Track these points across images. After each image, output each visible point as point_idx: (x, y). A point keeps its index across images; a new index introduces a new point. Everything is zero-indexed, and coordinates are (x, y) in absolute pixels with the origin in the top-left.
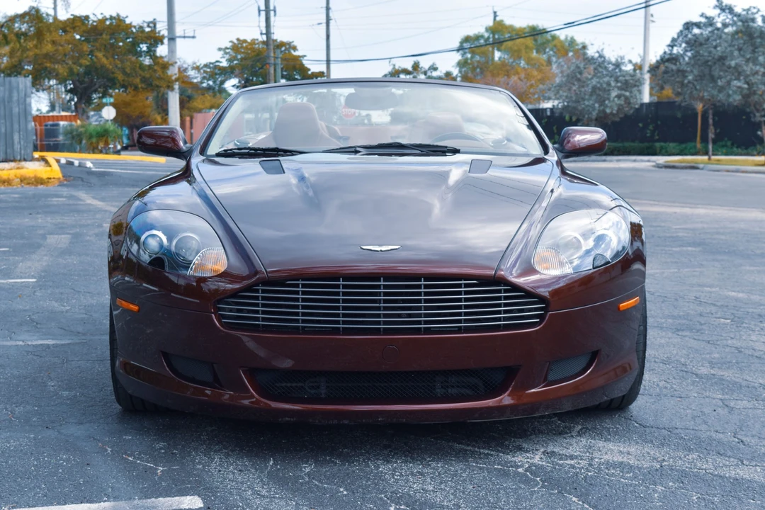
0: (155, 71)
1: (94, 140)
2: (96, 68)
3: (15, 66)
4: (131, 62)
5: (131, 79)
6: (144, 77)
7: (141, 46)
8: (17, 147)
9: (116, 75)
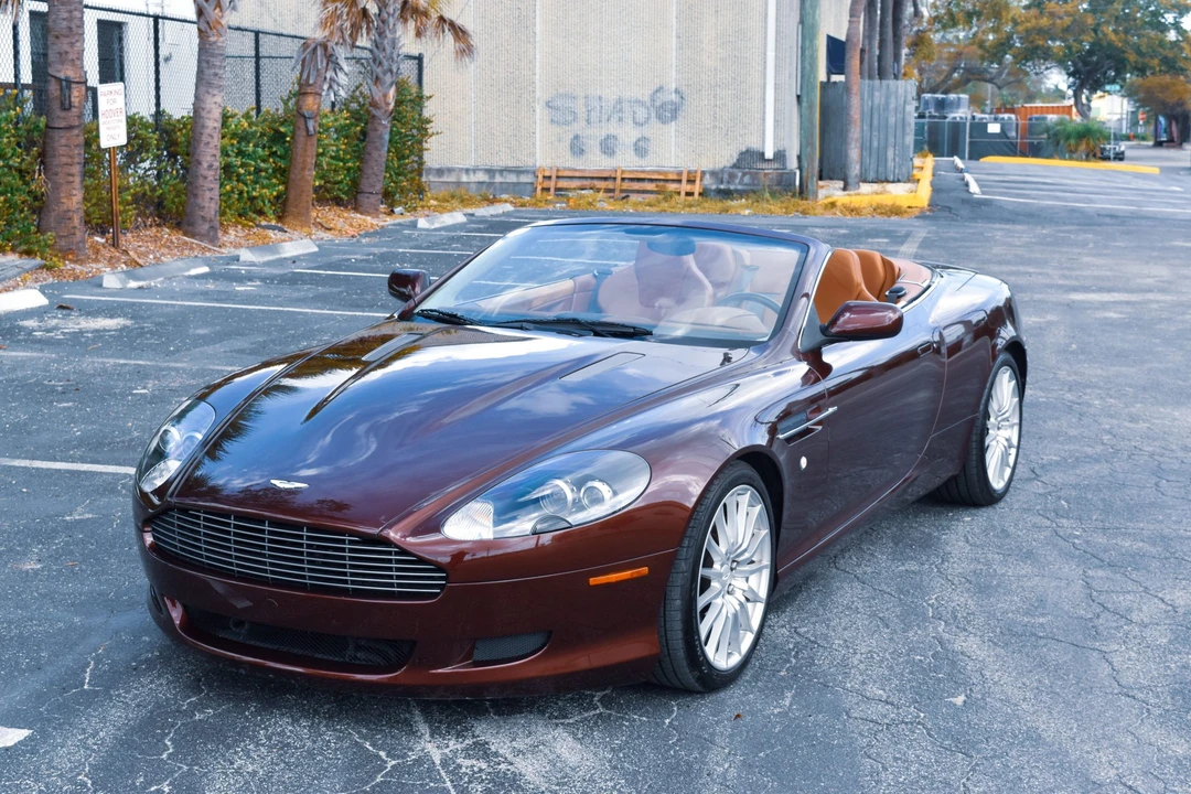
0: (1182, 49)
1: (1072, 142)
2: (1101, 45)
3: (1003, 44)
4: (1150, 38)
5: (1146, 61)
6: (1166, 57)
7: (1166, 16)
8: (890, 164)
9: (1126, 55)
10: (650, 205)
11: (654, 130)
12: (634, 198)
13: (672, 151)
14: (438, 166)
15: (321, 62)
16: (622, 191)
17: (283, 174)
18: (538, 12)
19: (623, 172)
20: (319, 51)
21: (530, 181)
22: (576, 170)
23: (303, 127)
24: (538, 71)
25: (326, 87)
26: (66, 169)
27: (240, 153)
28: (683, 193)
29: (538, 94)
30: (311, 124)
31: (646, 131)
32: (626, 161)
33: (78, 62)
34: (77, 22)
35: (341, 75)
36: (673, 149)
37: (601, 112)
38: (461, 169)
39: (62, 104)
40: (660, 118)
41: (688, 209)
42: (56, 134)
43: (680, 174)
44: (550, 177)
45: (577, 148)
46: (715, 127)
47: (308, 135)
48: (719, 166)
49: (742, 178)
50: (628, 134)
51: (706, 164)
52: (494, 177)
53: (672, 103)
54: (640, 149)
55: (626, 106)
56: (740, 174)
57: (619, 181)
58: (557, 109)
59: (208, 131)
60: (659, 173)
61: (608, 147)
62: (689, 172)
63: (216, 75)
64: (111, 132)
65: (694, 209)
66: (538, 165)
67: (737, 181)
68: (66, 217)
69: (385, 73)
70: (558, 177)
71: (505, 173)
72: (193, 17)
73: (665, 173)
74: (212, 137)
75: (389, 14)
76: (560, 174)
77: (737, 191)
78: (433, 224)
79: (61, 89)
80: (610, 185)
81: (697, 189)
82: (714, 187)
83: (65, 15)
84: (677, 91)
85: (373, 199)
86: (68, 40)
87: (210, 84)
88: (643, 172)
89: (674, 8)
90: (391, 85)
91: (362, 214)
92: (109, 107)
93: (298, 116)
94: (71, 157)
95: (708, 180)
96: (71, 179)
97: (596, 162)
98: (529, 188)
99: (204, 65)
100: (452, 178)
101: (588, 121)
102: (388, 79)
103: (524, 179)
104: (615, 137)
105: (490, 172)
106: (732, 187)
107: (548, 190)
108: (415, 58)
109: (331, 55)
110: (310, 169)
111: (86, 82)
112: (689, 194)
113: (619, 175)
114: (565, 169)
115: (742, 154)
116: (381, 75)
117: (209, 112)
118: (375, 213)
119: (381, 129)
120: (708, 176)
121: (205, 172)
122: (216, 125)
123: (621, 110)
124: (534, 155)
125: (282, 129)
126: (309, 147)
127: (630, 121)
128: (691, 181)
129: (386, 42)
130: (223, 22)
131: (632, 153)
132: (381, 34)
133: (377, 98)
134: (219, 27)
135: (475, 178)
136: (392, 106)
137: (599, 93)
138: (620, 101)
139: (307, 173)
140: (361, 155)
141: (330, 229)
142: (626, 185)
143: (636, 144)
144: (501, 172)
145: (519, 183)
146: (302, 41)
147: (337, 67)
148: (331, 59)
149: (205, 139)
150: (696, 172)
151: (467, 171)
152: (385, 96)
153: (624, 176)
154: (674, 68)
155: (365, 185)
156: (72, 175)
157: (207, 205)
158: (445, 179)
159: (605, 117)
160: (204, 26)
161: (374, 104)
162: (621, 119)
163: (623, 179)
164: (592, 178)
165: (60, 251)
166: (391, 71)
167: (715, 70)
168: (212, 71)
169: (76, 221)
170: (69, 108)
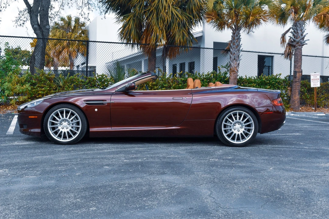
26: (295, 91)
33: (298, 68)
42: (294, 83)
64: (314, 84)
68: (294, 101)
79: (294, 74)
86: (296, 63)
92: (314, 78)
94: (296, 88)
156: (296, 92)
169: (296, 102)
170: (296, 78)
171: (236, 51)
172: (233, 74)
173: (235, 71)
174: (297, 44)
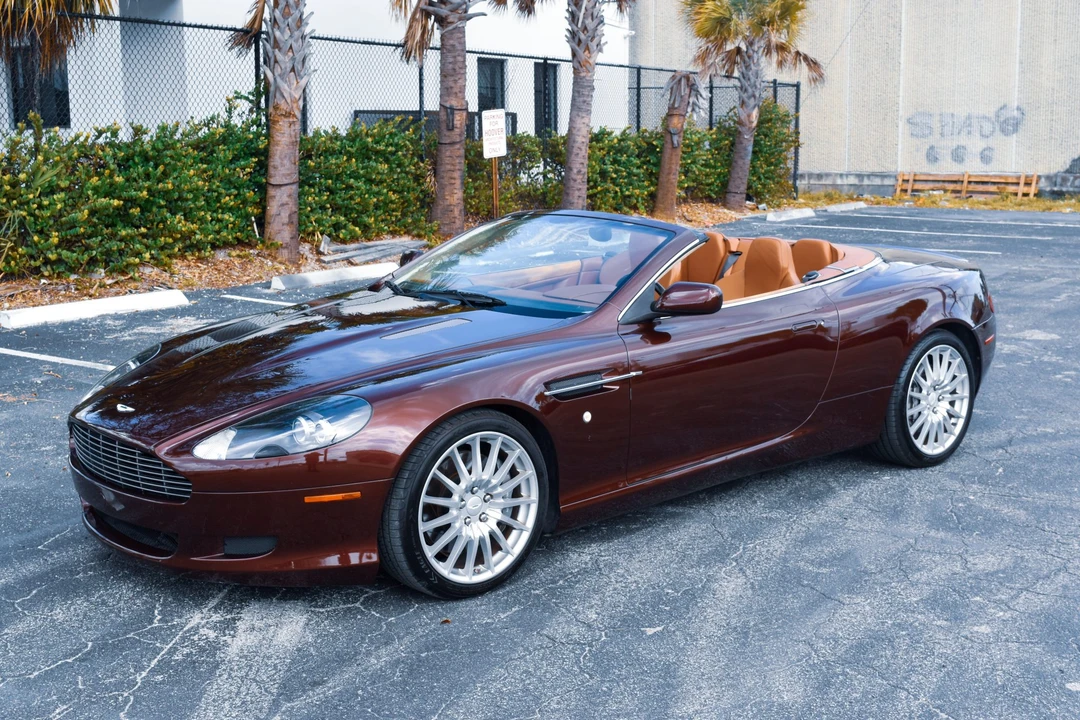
10: (986, 204)
11: (998, 141)
12: (976, 198)
13: (1013, 159)
14: (818, 172)
15: (685, 91)
16: (968, 192)
17: (653, 177)
18: (902, 46)
19: (970, 176)
20: (683, 82)
21: (892, 183)
22: (930, 175)
23: (669, 141)
24: (901, 94)
25: (689, 110)
26: (449, 174)
27: (615, 162)
28: (1020, 194)
29: (901, 113)
30: (675, 138)
31: (991, 142)
32: (973, 168)
33: (459, 95)
34: (461, 65)
35: (701, 100)
36: (1014, 157)
37: (953, 127)
38: (836, 175)
39: (448, 126)
40: (1003, 131)
41: (1016, 208)
42: (443, 148)
43: (1019, 178)
44: (908, 181)
45: (932, 156)
46: (1051, 138)
47: (674, 148)
48: (1053, 171)
49: (1073, 182)
50: (975, 145)
51: (1042, 170)
52: (862, 181)
53: (1014, 118)
54: (985, 158)
55: (974, 122)
56: (1072, 178)
57: (965, 183)
58: (916, 124)
59: (577, 145)
60: (1000, 177)
61: (958, 156)
62: (1027, 177)
63: (584, 102)
64: (492, 147)
65: (1022, 207)
66: (899, 170)
67: (1069, 184)
68: (448, 210)
69: (749, 98)
70: (915, 181)
71: (872, 177)
72: (570, 57)
73: (1006, 177)
74: (580, 149)
75: (754, 51)
76: (917, 178)
77: (1068, 192)
78: (780, 217)
79: (447, 115)
80: (958, 187)
81: (1032, 190)
82: (1048, 189)
83: (451, 60)
84: (1018, 109)
85: (738, 198)
86: (452, 79)
87: (580, 109)
88: (987, 176)
89: (1018, 39)
90: (754, 107)
91: (729, 209)
92: (492, 128)
93: (667, 132)
94: (453, 165)
95: (1043, 184)
96: (453, 181)
97: (947, 168)
98: (891, 189)
99: (576, 94)
100: (829, 181)
101: (942, 135)
102: (752, 102)
103: (887, 182)
104: (964, 148)
105: (860, 176)
106: (1064, 189)
107: (906, 191)
108: (793, 86)
109: (693, 85)
110: (674, 174)
111: (467, 109)
112: (1026, 195)
113: (966, 180)
114: (921, 174)
115: (1074, 161)
116: (746, 99)
117: (578, 130)
118: (740, 208)
119: (745, 142)
120: (1043, 180)
121: (574, 177)
122: (584, 140)
123: (970, 125)
124: (896, 162)
125: (654, 143)
126: (674, 157)
127: (978, 135)
128: (1028, 184)
129: (750, 73)
130: (591, 61)
131: (979, 160)
132: (748, 67)
133: (742, 118)
134: (588, 65)
135: (846, 181)
136: (755, 124)
137: (951, 111)
138: (969, 117)
139: (672, 177)
140: (729, 163)
141: (691, 221)
142: (972, 187)
143: (982, 153)
144: (869, 176)
145: (883, 186)
146: (671, 74)
147: (698, 94)
148: (693, 87)
149: (575, 151)
150: (1033, 176)
151: (841, 175)
152: (749, 116)
153: (970, 180)
154: (1016, 89)
155: (732, 187)
156: (454, 179)
157: (576, 201)
158: (823, 182)
159: (956, 131)
160: (577, 65)
161: (740, 123)
162: (969, 133)
163: (970, 182)
164: (944, 181)
165: (443, 235)
166: (754, 96)
167: (1053, 89)
168: (581, 99)
169: (456, 212)
170: (452, 129)
171: (296, 41)
172: (287, 125)
173: (294, 116)
174: (452, 11)
